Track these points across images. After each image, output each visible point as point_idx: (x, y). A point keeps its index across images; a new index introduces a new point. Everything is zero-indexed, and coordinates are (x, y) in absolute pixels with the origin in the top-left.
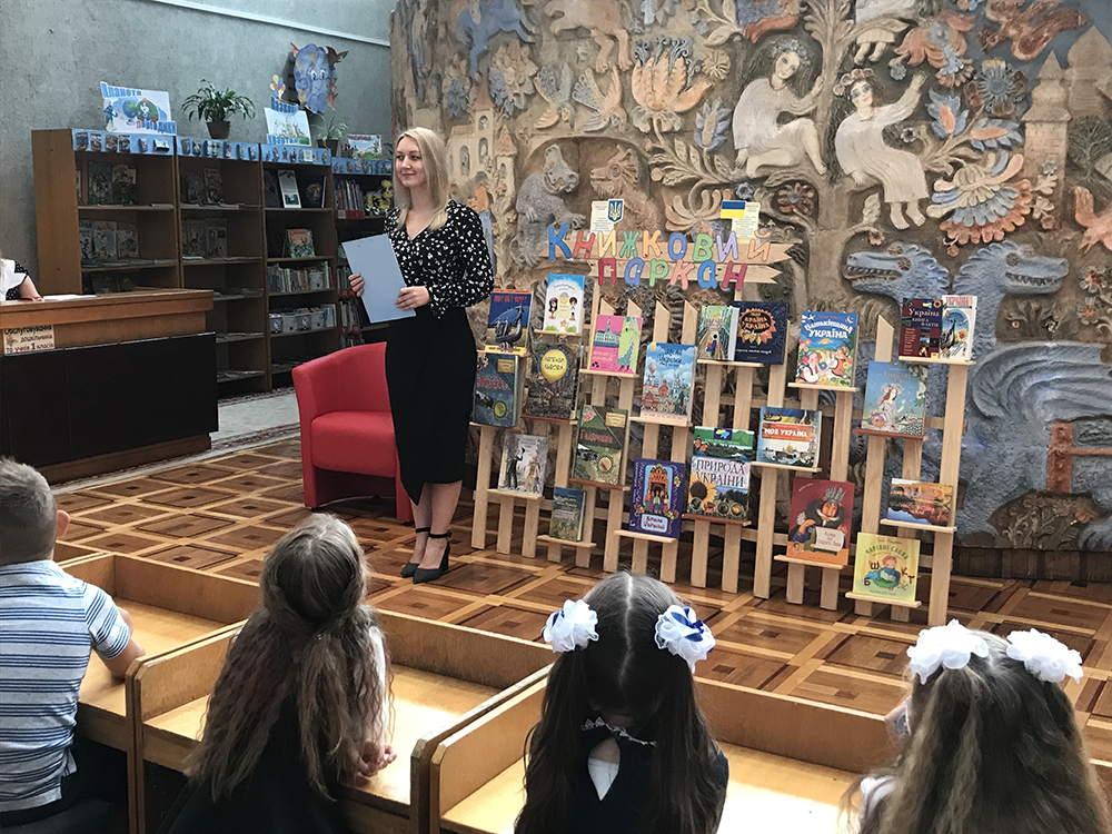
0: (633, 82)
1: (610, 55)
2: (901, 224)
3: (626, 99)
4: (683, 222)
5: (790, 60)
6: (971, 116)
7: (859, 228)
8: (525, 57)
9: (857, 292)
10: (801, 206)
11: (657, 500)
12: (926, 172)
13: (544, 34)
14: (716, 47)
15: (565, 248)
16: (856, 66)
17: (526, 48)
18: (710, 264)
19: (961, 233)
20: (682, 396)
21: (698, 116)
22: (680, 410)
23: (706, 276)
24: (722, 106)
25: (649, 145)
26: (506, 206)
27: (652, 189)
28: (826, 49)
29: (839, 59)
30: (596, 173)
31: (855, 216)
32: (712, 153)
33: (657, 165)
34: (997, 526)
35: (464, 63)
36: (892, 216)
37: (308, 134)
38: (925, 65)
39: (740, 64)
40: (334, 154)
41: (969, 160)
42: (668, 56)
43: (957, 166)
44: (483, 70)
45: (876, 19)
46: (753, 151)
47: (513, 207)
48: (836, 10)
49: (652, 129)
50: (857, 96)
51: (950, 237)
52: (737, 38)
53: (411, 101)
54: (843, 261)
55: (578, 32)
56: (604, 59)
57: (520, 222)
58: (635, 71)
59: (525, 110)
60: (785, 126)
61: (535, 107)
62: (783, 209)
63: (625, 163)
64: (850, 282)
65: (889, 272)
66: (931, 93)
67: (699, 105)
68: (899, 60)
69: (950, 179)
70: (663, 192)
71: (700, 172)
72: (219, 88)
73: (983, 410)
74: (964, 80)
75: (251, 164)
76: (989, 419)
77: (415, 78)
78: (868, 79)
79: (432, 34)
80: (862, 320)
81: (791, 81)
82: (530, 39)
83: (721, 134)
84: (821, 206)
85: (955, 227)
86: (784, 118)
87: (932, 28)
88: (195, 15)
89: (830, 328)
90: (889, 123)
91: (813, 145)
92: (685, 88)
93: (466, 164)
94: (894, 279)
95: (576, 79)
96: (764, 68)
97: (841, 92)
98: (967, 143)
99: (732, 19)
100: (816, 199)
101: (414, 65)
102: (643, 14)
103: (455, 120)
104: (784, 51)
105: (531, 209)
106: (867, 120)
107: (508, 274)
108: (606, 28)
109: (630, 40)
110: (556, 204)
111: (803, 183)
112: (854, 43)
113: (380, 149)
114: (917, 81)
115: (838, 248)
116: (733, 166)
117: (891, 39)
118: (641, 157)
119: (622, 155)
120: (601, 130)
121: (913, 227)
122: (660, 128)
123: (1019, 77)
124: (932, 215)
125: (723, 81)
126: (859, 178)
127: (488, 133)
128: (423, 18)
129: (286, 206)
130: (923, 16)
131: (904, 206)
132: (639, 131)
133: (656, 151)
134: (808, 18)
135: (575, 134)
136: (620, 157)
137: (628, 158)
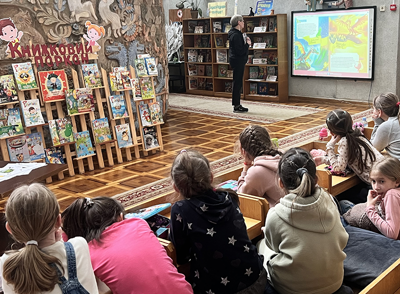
2: (117, 37)
4: (57, 39)
6: (125, 3)
7: (107, 38)
9: (108, 59)
12: (121, 20)
19: (128, 38)
25: (36, 9)
32: (61, 12)
36: (114, 34)
41: (127, 16)
43: (125, 18)
46: (77, 12)
49: (37, 3)
54: (105, 49)
63: (26, 16)
64: (107, 56)
65: (116, 52)
69: (124, 22)
70: (45, 28)
71: (58, 20)
83: (64, 5)
90: (110, 4)
91: (93, 10)
94: (118, 54)
98: (125, 11)
106: (106, 3)
120: (10, 2)
122: (40, 2)
126: (106, 22)
131: (117, 31)
132: (30, 3)
133: (39, 11)
136: (22, 13)
137: (27, 14)
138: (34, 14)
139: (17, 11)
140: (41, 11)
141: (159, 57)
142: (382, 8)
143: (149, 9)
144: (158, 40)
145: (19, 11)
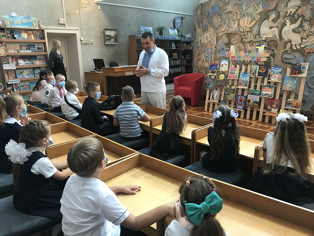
0: (241, 21)
1: (236, 17)
2: (295, 49)
3: (239, 25)
4: (249, 49)
5: (273, 16)
6: (311, 26)
7: (286, 50)
8: (219, 17)
9: (284, 63)
10: (274, 45)
11: (241, 103)
12: (301, 38)
13: (223, 13)
14: (258, 14)
15: (225, 54)
16: (287, 16)
17: (220, 16)
18: (254, 57)
19: (308, 50)
20: (246, 83)
21: (253, 28)
22: (246, 86)
23: (253, 60)
24: (258, 26)
25: (243, 34)
27: (243, 43)
28: (281, 13)
29: (284, 15)
30: (232, 40)
31: (285, 47)
32: (255, 35)
33: (244, 38)
34: (311, 110)
35: (207, 19)
36: (293, 47)
37: (177, 34)
38: (302, 16)
39: (262, 17)
40: (182, 38)
41: (310, 35)
42: (248, 16)
43: (308, 36)
44: (211, 20)
45: (292, 6)
46: (264, 35)
47: (215, 47)
48: (283, 5)
49: (244, 31)
50: (287, 22)
51: (305, 51)
53: (197, 27)
54: (282, 56)
55: (230, 12)
57: (217, 50)
58: (241, 19)
59: (219, 28)
60: (271, 29)
61: (221, 27)
62: (270, 46)
63: (238, 38)
64: (283, 60)
65: (291, 58)
66: (303, 21)
67: (254, 26)
68: (297, 15)
69: (306, 39)
70: (245, 43)
71: (253, 39)
72: (161, 26)
73: (310, 86)
74: (310, 18)
75: (166, 40)
76: (311, 88)
77: (198, 23)
78: (289, 19)
79: (202, 14)
80: (285, 68)
81: (273, 20)
82: (220, 14)
83: (258, 31)
84: (278, 45)
85: (306, 49)
86: (271, 28)
87: (305, 8)
88: (157, 12)
89: (277, 70)
90: (294, 28)
91: (277, 33)
92: (251, 22)
93: (207, 39)
94: (292, 60)
95: (229, 22)
96: (267, 18)
97: (284, 22)
98: (310, 32)
99: (261, 8)
100: (277, 44)
101: (198, 20)
102: (243, 8)
103: (205, 30)
104: (272, 14)
105: (219, 47)
106: (289, 27)
107: (214, 60)
108: (235, 11)
109: (240, 13)
110: (224, 46)
111: (274, 41)
112: (287, 11)
113: (191, 36)
114: (300, 19)
115: (281, 54)
116: (260, 38)
117: (295, 10)
118: (241, 36)
119: (238, 36)
120: (234, 31)
121: (297, 49)
124: (302, 47)
125: (259, 21)
126: (286, 39)
127: (211, 33)
128: (200, 11)
129: (173, 48)
130: (302, 5)
131: (296, 45)
132: (241, 31)
133: (244, 35)
134: (277, 7)
135: (228, 32)
140: (245, 35)
145: (236, 35)
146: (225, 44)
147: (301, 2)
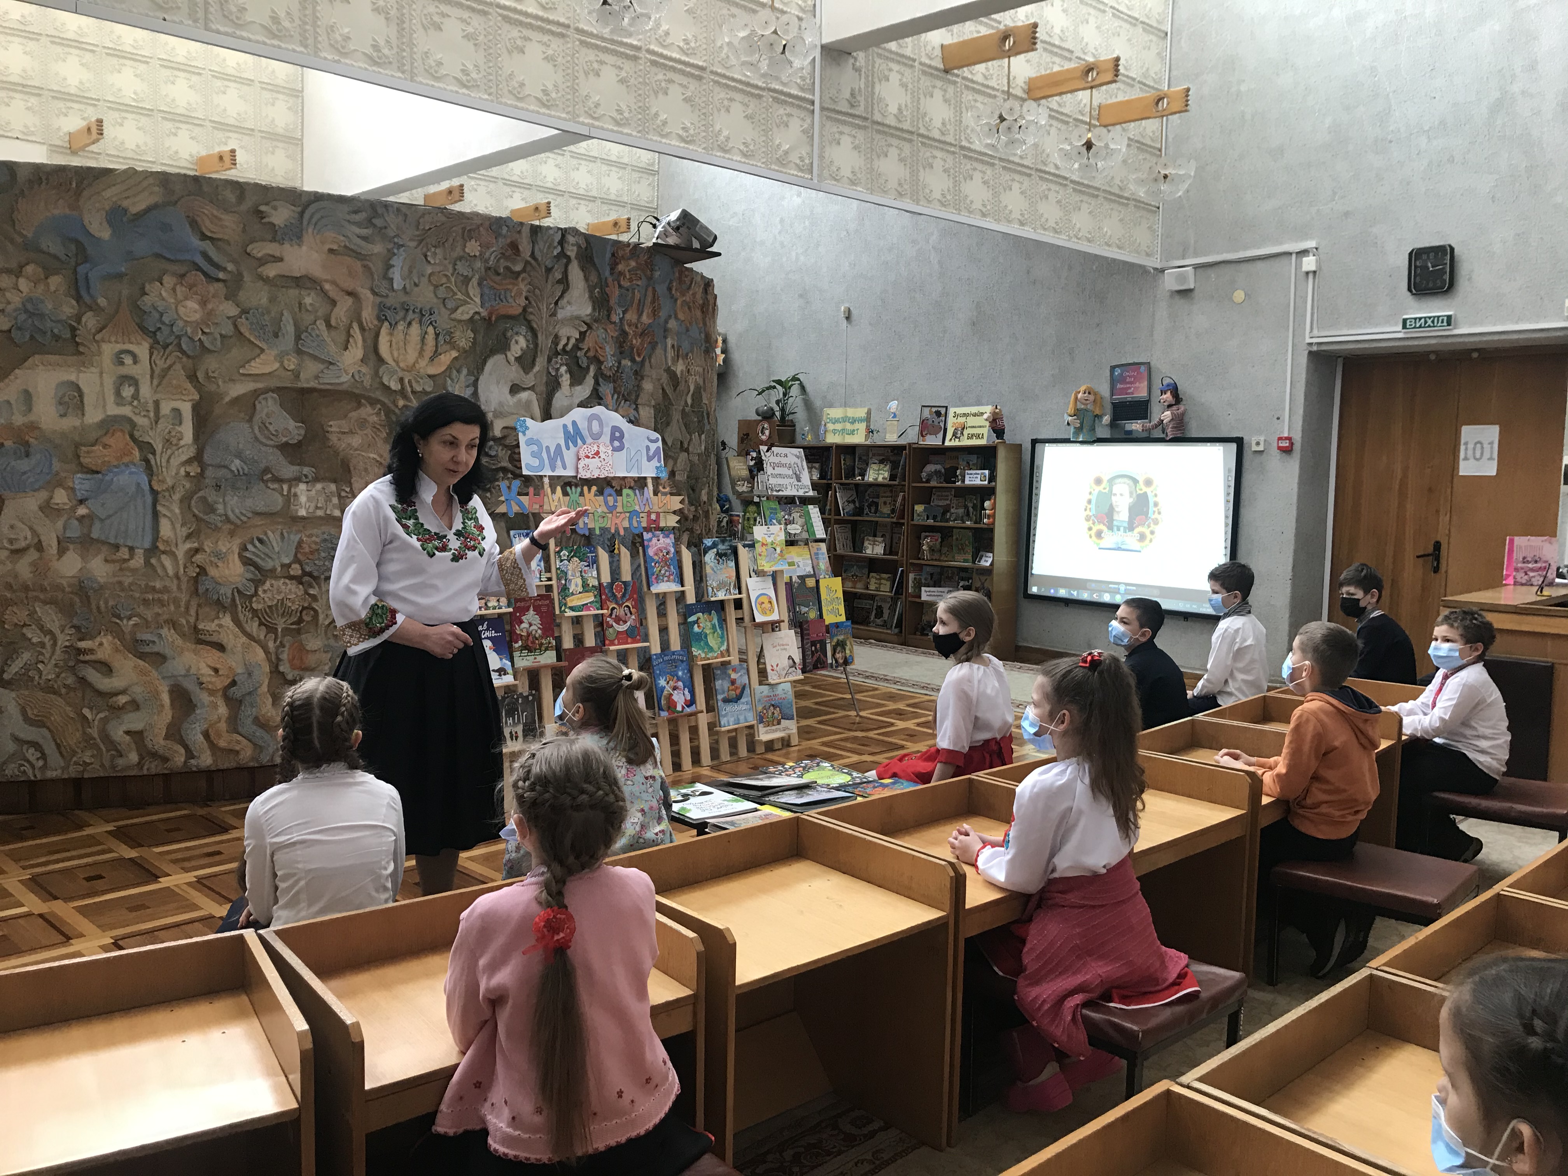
0: (382, 340)
1: (350, 311)
3: (371, 357)
5: (519, 344)
6: (618, 399)
8: (216, 294)
13: (245, 274)
14: (460, 321)
16: (559, 354)
17: (218, 285)
21: (449, 381)
24: (468, 375)
26: (184, 458)
29: (549, 346)
30: (334, 426)
35: (60, 279)
38: (597, 358)
39: (480, 338)
42: (420, 323)
45: (571, 319)
46: (497, 415)
48: (547, 308)
49: (403, 388)
50: (562, 376)
52: (477, 317)
55: (301, 281)
56: (342, 313)
57: (208, 475)
58: (384, 331)
59: (219, 352)
60: (517, 396)
61: (235, 352)
63: (375, 418)
66: (601, 380)
67: (449, 371)
68: (583, 352)
78: (566, 365)
81: (520, 359)
82: (221, 275)
86: (515, 389)
87: (601, 332)
90: (580, 399)
91: (537, 413)
92: (436, 354)
93: (72, 404)
96: (502, 346)
97: (551, 373)
99: (478, 300)
102: (392, 279)
104: (517, 333)
105: (237, 462)
106: (568, 396)
110: (274, 457)
112: (557, 335)
114: (592, 370)
117: (578, 336)
119: (369, 409)
120: (342, 384)
122: (411, 386)
123: (636, 373)
125: (466, 352)
130: (595, 322)
132: (388, 388)
134: (530, 310)
135: (300, 385)
136: (367, 412)
137: (378, 414)
138: (395, 414)
139: (355, 405)
141: (691, 531)
142: (1258, 444)
143: (676, 416)
144: (693, 490)
145: (359, 405)
146: (284, 448)
147: (594, 309)
